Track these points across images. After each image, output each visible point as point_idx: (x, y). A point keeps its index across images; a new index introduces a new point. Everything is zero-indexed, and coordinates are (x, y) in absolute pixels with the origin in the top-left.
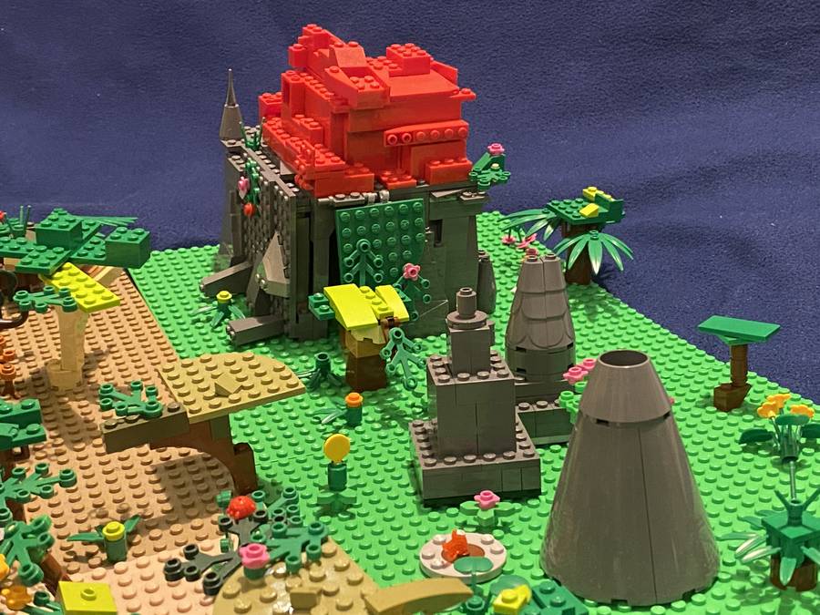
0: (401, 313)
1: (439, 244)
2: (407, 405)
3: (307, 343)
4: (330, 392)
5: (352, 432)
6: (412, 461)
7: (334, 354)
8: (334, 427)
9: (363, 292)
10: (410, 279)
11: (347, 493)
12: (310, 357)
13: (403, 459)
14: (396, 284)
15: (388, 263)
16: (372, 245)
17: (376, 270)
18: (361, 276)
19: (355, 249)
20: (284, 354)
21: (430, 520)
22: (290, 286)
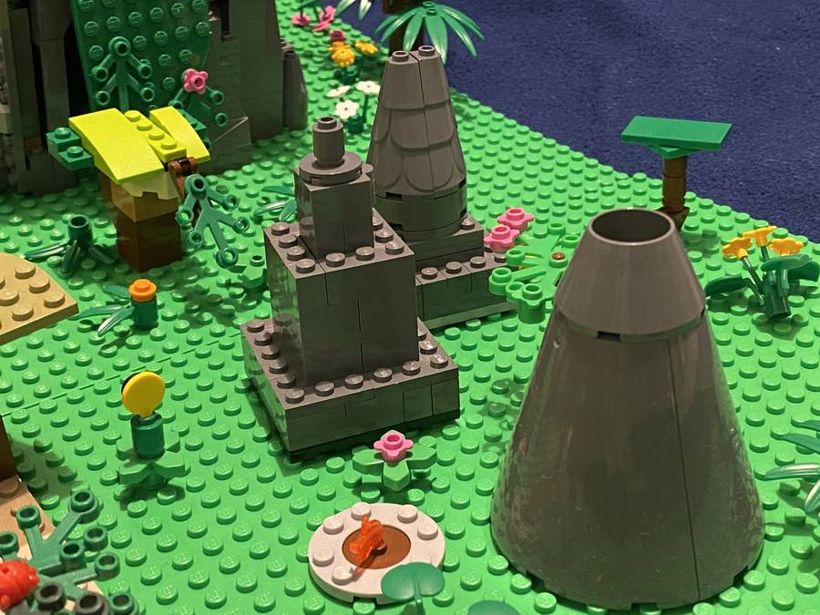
0: (197, 149)
1: (228, 36)
2: (219, 285)
3: (47, 199)
4: (99, 275)
5: (145, 339)
6: (250, 380)
7: (92, 212)
8: (116, 334)
9: (132, 120)
10: (195, 93)
11: (168, 461)
12: (56, 219)
13: (235, 377)
14: (175, 101)
15: (158, 72)
16: (132, 45)
17: (143, 83)
18: (121, 94)
19: (106, 52)
20: (16, 219)
21: (304, 483)
22: (11, 116)
